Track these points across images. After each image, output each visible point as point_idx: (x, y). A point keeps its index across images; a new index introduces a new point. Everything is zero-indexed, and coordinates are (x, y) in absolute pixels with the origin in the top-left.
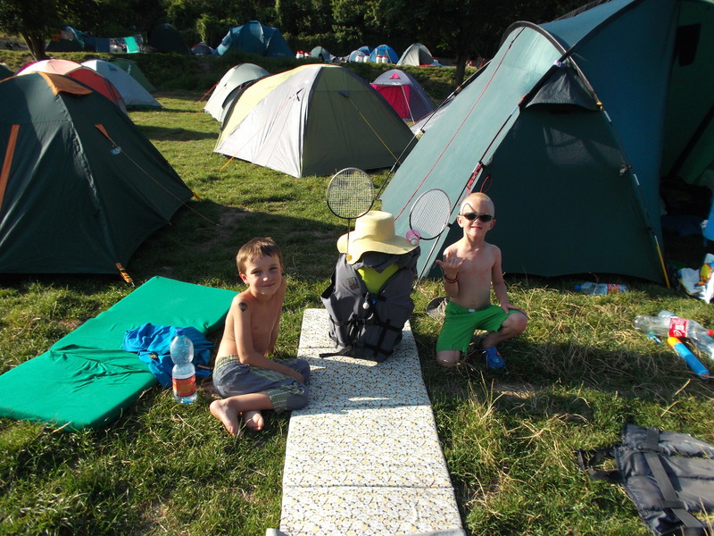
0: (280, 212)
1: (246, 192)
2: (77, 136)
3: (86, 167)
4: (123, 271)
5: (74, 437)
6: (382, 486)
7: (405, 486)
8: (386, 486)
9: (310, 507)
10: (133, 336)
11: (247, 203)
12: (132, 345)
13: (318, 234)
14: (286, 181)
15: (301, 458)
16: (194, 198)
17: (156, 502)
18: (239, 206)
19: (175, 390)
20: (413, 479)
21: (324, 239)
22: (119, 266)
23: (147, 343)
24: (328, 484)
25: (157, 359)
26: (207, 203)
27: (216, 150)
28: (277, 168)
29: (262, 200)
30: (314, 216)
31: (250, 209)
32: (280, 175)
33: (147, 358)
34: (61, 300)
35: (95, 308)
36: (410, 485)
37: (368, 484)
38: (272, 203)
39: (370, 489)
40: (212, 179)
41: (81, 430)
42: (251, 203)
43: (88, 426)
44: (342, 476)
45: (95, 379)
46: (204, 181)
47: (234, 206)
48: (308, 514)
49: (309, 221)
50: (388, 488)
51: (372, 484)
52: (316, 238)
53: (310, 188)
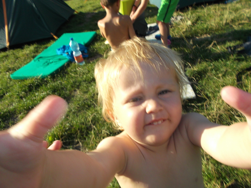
4: (54, 35)
5: (45, 80)
10: (59, 50)
12: (59, 52)
16: (75, 13)
17: (75, 91)
18: (92, 12)
19: (76, 61)
22: (52, 34)
23: (64, 50)
25: (69, 54)
26: (81, 13)
31: (96, 12)
33: (65, 55)
34: (35, 48)
35: (46, 48)
40: (82, 7)
41: (47, 77)
42: (96, 9)
43: (49, 75)
45: (50, 64)
46: (79, 8)
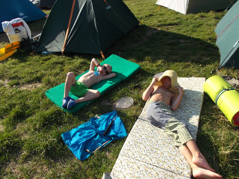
0: (171, 30)
1: (160, 22)
2: (92, 3)
3: (94, 15)
4: (102, 54)
6: (157, 167)
7: (168, 170)
8: (159, 167)
9: (125, 167)
11: (159, 26)
13: (182, 41)
14: (179, 16)
15: (131, 143)
16: (140, 24)
18: (155, 28)
20: (173, 168)
21: (184, 43)
22: (101, 52)
24: (136, 158)
27: (156, 3)
28: (177, 10)
29: (165, 25)
30: (184, 32)
31: (159, 29)
32: (177, 13)
34: (81, 63)
36: (171, 170)
37: (152, 164)
38: (169, 26)
39: (152, 167)
40: (151, 15)
42: (161, 26)
44: (143, 157)
46: (146, 17)
47: (153, 27)
48: (123, 170)
49: (181, 35)
50: (160, 169)
51: (154, 164)
52: (180, 43)
53: (187, 20)
